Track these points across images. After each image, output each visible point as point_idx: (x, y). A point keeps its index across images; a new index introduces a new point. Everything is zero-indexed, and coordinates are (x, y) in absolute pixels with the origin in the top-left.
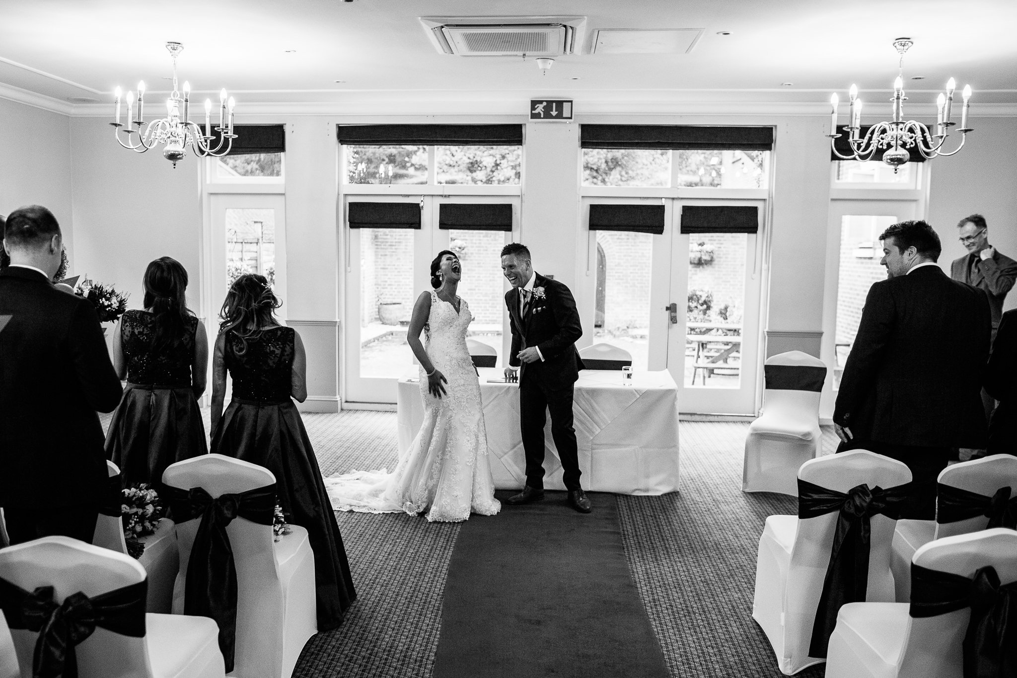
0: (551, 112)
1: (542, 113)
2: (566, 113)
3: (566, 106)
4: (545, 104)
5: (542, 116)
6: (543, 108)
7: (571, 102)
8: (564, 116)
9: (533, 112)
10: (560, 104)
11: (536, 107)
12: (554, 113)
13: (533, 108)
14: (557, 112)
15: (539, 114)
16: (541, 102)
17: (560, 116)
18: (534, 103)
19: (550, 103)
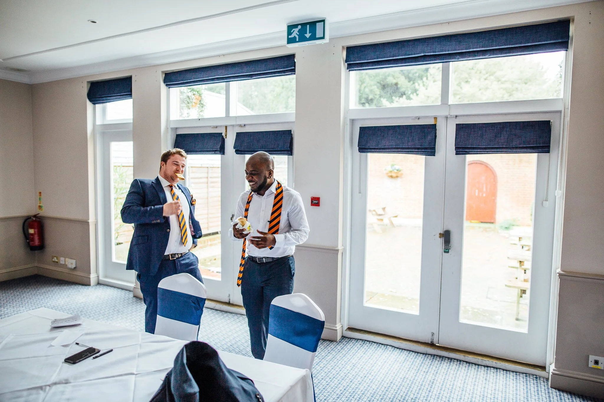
0: (305, 35)
1: (297, 37)
2: (319, 34)
3: (319, 26)
4: (300, 27)
5: (297, 40)
6: (298, 32)
7: (323, 21)
8: (317, 37)
9: (290, 37)
10: (313, 24)
11: (292, 32)
12: (308, 35)
13: (289, 33)
14: (310, 34)
15: (295, 37)
16: (296, 26)
17: (313, 37)
18: (291, 27)
19: (304, 25)
